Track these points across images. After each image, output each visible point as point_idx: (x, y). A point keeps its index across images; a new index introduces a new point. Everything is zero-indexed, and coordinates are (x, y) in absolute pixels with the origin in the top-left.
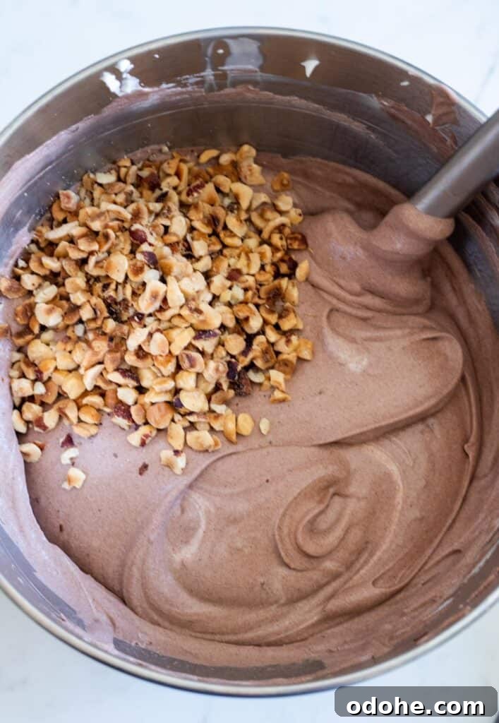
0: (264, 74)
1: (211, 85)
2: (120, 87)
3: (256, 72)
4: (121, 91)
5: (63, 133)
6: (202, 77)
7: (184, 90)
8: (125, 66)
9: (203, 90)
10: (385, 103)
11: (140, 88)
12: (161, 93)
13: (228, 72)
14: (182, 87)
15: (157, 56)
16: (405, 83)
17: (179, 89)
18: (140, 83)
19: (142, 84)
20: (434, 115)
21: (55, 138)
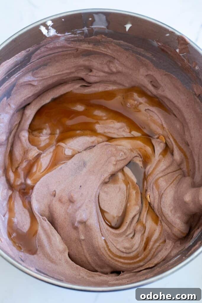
0: (109, 30)
1: (86, 34)
2: (48, 33)
3: (106, 29)
4: (48, 35)
5: (23, 51)
6: (83, 30)
7: (75, 36)
8: (50, 23)
9: (83, 36)
10: (160, 44)
11: (56, 34)
12: (65, 37)
13: (94, 29)
14: (74, 35)
15: (63, 20)
16: (168, 35)
17: (73, 35)
18: (56, 32)
19: (57, 32)
20: (179, 49)
21: (20, 53)
